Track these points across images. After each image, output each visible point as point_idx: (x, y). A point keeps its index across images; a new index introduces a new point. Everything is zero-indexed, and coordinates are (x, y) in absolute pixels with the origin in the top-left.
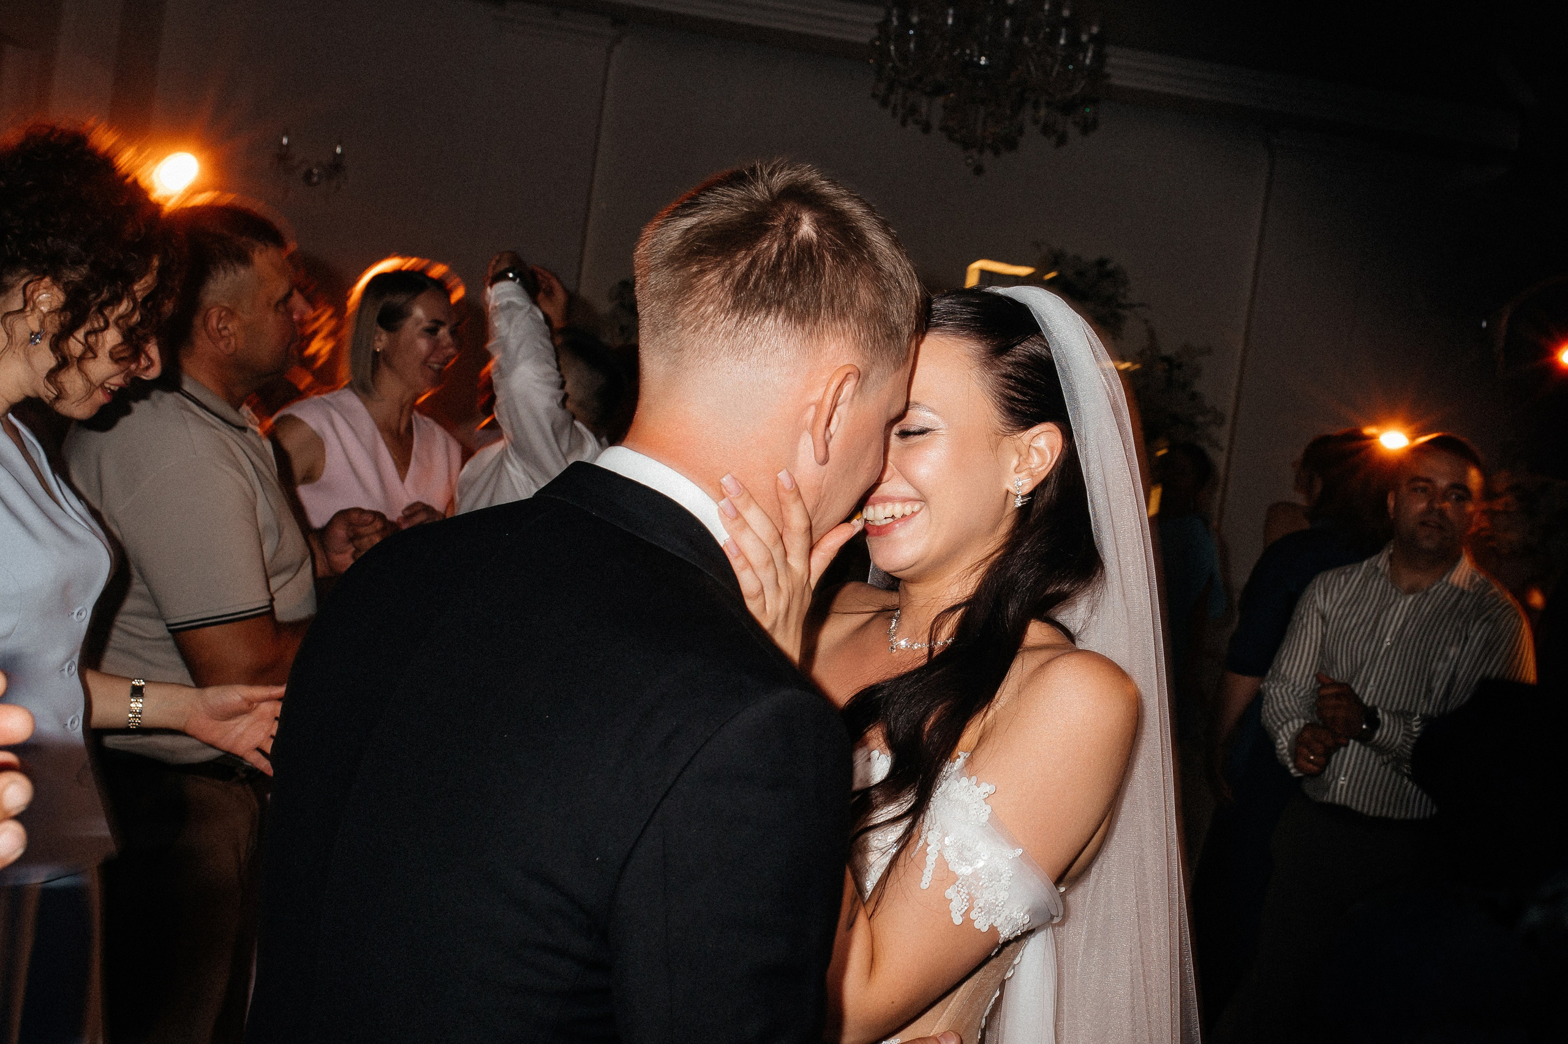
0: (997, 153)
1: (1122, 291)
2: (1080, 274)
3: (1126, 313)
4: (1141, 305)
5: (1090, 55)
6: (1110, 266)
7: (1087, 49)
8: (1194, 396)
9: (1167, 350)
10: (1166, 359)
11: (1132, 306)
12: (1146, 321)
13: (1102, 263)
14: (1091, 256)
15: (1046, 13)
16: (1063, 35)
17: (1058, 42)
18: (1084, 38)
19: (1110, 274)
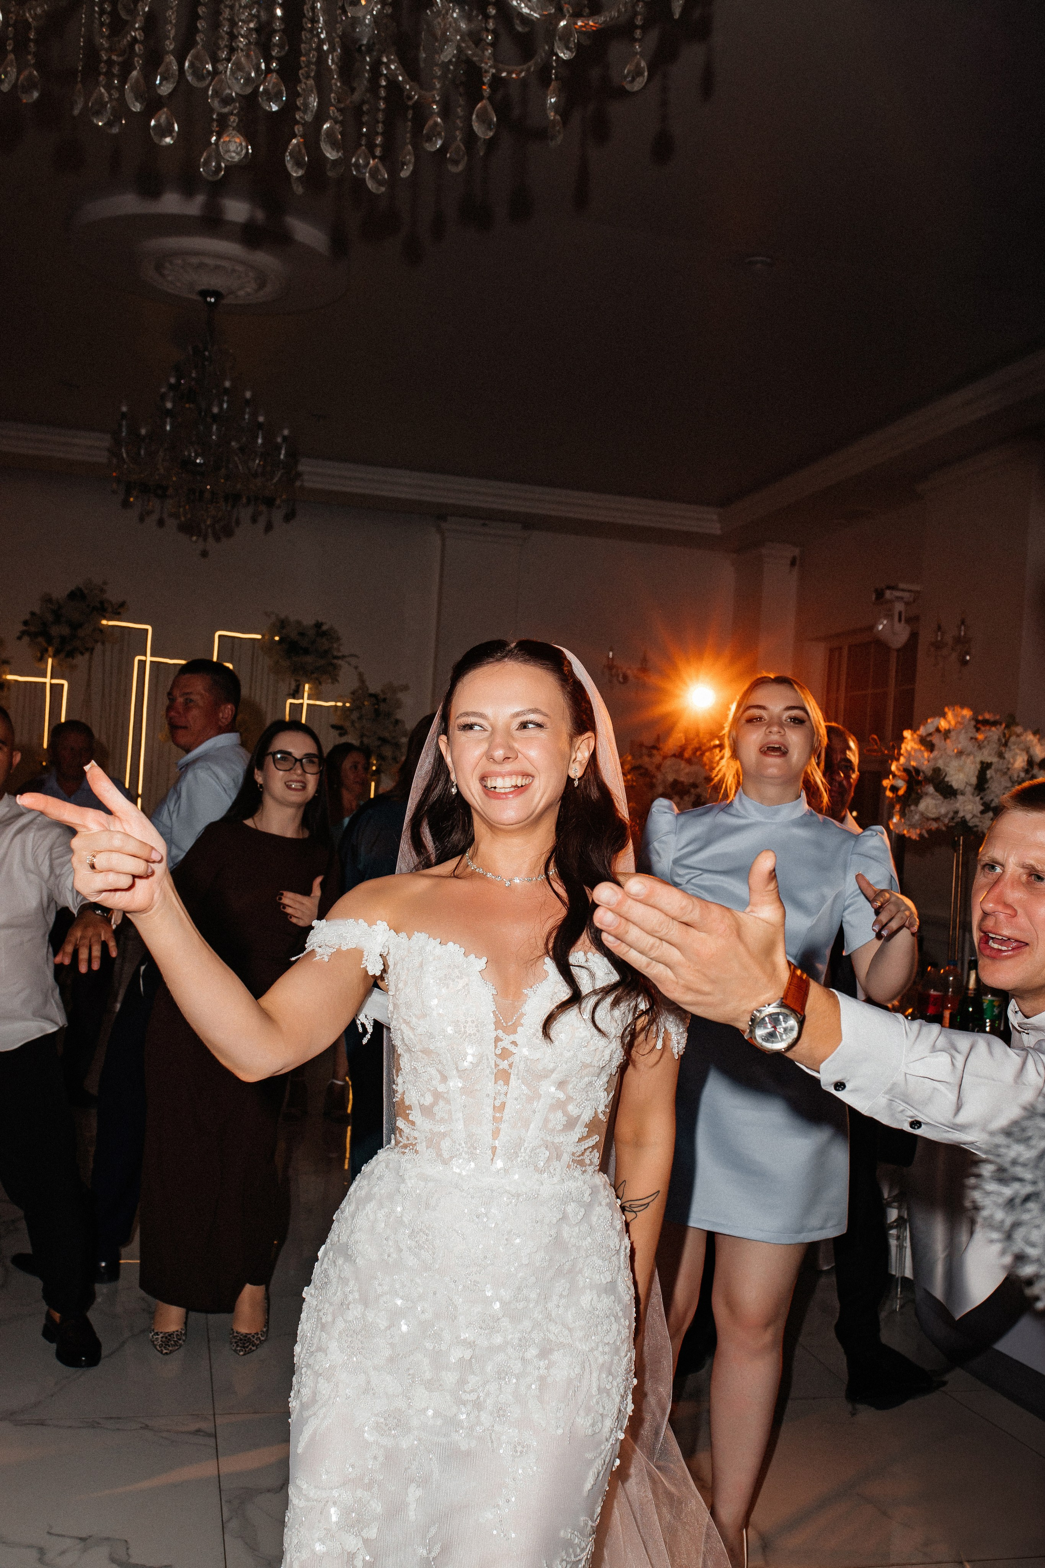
0: (218, 539)
1: (335, 645)
2: (302, 634)
3: (340, 662)
4: (352, 655)
5: (283, 452)
6: (325, 628)
7: (281, 448)
8: (397, 722)
9: (374, 687)
10: (374, 696)
11: (344, 657)
12: (356, 668)
13: (318, 625)
14: (308, 621)
15: (247, 421)
16: (260, 436)
17: (257, 442)
18: (279, 440)
19: (324, 634)
